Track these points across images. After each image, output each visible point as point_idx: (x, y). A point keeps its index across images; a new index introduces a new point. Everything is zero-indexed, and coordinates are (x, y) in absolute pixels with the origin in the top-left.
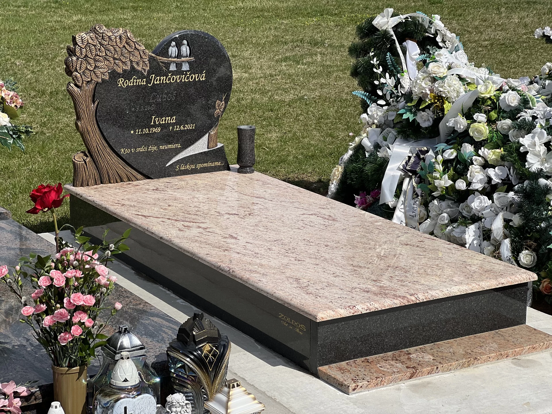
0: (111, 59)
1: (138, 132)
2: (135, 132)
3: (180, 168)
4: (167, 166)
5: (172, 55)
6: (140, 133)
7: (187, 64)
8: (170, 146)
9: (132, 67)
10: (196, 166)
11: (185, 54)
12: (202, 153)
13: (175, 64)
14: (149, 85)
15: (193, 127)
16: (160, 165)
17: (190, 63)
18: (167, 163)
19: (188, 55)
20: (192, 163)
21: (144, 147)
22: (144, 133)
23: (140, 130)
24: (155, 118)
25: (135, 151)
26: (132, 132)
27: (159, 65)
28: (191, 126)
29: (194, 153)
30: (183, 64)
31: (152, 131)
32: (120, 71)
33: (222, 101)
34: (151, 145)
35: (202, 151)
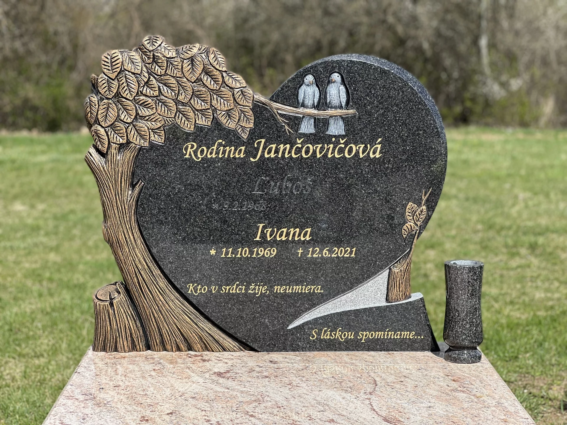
0: (172, 104)
1: (227, 253)
2: (219, 253)
3: (319, 334)
4: (290, 327)
5: (306, 102)
6: (229, 256)
7: (341, 123)
8: (297, 289)
9: (216, 122)
10: (356, 334)
11: (335, 102)
12: (371, 309)
13: (313, 120)
14: (252, 159)
15: (351, 252)
16: (274, 325)
17: (345, 120)
18: (291, 322)
19: (344, 104)
20: (348, 327)
21: (238, 285)
22: (239, 256)
23: (231, 250)
24: (264, 227)
25: (218, 291)
26: (213, 252)
27: (275, 119)
28: (346, 252)
29: (353, 308)
30: (332, 121)
31: (258, 254)
32: (189, 127)
33: (419, 205)
34: (255, 282)
35: (372, 305)
